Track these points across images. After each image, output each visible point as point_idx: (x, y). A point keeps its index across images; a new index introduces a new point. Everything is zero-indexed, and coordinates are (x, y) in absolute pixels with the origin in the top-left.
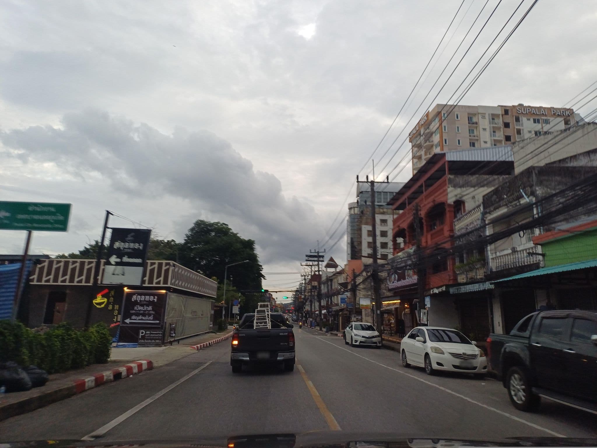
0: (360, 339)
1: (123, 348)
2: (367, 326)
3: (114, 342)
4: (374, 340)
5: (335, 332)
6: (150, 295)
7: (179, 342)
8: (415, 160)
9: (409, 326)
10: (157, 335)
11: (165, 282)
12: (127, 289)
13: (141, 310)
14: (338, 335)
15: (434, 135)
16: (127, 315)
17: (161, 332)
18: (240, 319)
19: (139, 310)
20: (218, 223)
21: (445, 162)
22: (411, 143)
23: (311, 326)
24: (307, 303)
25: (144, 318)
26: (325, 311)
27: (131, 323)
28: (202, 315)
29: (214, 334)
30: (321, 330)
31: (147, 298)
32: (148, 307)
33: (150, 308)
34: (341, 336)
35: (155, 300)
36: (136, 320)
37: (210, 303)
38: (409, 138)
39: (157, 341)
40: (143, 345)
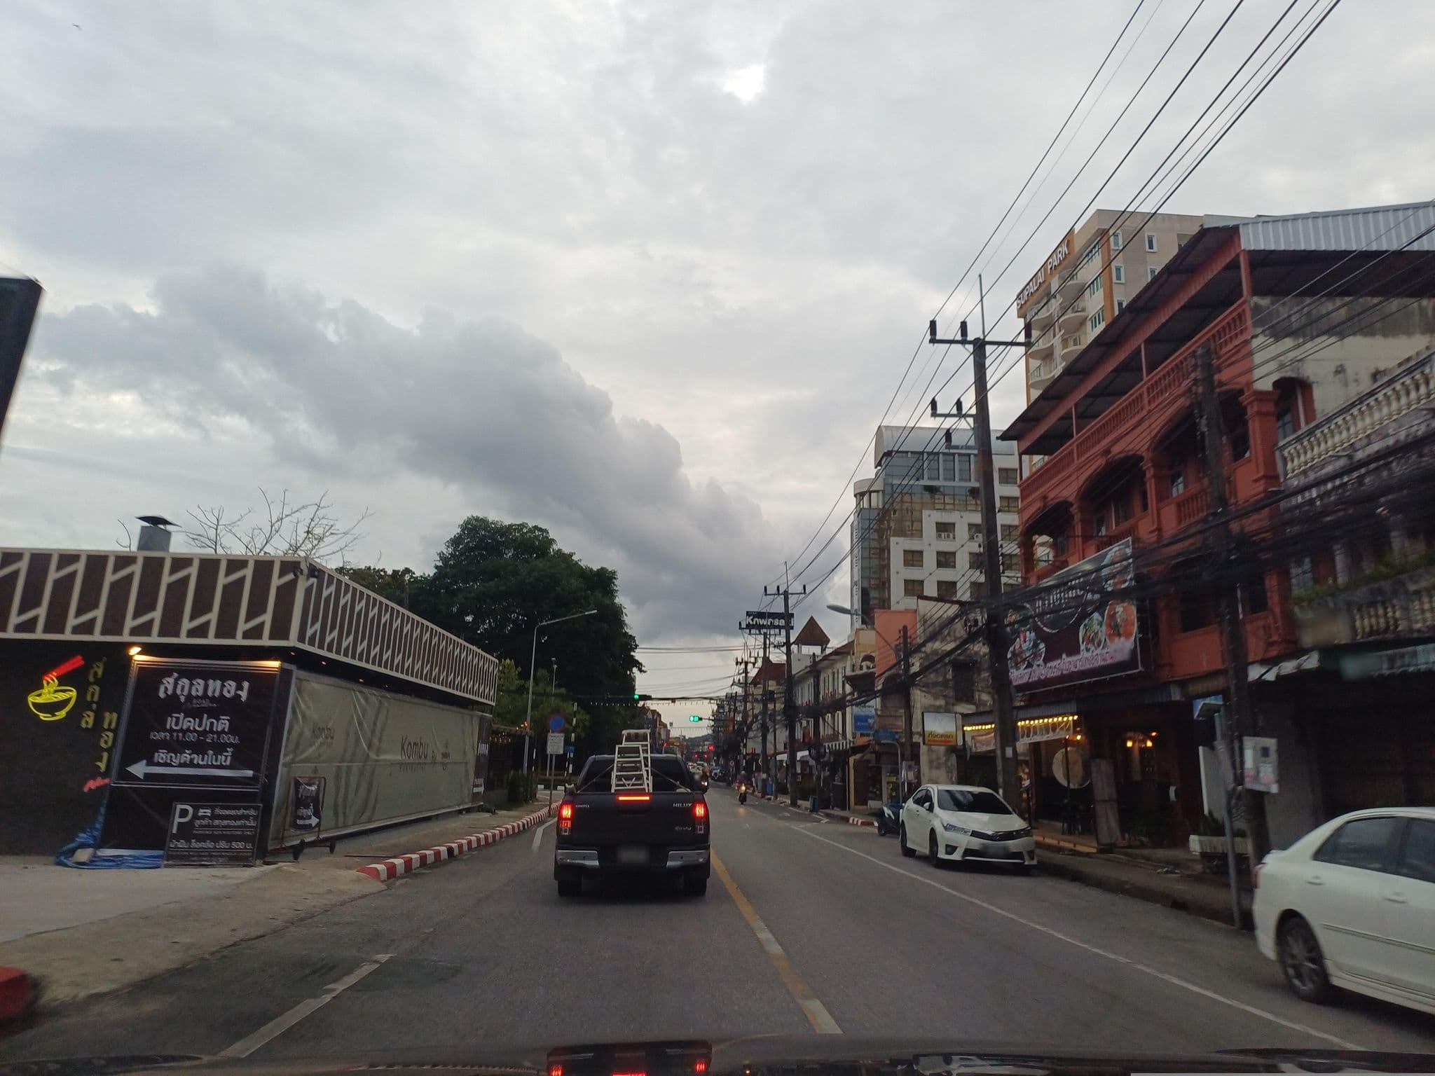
0: (964, 841)
1: (110, 867)
2: (970, 795)
3: (83, 846)
4: (1013, 845)
5: (837, 812)
6: (223, 676)
7: (332, 849)
8: (1035, 363)
9: (1107, 798)
10: (239, 823)
11: (280, 629)
12: (139, 653)
13: (191, 731)
14: (851, 821)
15: (1087, 292)
16: (139, 748)
17: (252, 812)
18: (577, 771)
19: (181, 730)
20: (523, 525)
21: (1238, 255)
22: (1023, 320)
23: (764, 793)
24: (751, 734)
25: (197, 759)
26: (806, 753)
27: (148, 777)
28: (445, 755)
29: (487, 815)
30: (794, 804)
31: (214, 686)
32: (214, 721)
33: (223, 724)
34: (859, 823)
35: (244, 695)
36: (170, 765)
37: (476, 722)
38: (1018, 305)
39: (234, 845)
40: (181, 858)
